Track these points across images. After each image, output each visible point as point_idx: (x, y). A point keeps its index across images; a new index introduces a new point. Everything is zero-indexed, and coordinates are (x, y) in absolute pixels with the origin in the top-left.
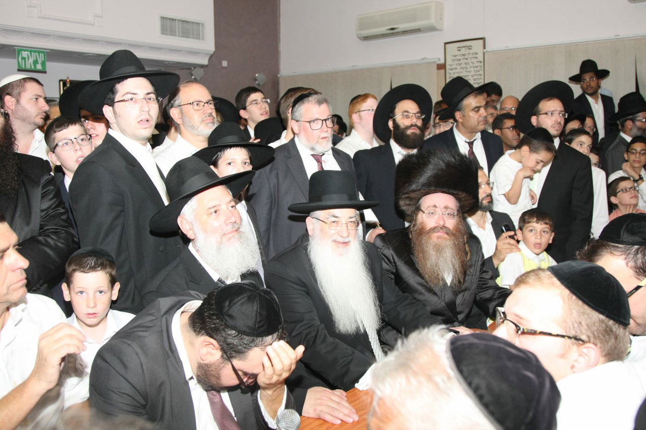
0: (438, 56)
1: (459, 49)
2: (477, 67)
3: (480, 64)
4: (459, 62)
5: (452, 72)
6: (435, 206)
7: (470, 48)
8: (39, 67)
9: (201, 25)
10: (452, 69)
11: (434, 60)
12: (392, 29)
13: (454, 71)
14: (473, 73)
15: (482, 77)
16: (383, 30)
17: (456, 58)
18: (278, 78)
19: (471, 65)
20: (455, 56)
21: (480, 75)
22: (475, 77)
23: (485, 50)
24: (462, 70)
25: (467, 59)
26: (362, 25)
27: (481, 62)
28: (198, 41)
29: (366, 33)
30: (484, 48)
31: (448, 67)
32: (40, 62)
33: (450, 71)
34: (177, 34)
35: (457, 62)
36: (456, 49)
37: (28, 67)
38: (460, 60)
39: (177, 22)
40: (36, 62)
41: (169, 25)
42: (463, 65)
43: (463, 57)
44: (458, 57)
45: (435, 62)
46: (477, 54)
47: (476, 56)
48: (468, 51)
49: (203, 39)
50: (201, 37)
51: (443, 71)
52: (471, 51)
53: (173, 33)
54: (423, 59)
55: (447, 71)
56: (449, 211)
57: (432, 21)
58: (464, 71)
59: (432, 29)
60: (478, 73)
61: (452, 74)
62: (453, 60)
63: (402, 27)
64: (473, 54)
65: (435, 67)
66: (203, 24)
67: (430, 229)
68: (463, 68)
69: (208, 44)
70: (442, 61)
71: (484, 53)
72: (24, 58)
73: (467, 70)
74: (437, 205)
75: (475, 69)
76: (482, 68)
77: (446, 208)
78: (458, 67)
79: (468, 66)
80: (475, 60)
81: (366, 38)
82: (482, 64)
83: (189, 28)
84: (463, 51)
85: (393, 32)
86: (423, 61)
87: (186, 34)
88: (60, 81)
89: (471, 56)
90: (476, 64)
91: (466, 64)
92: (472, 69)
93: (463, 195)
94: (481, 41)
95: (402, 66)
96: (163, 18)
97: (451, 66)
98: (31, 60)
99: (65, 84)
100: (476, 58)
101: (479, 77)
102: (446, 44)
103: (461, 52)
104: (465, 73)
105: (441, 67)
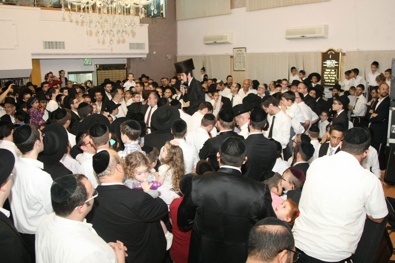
0: (231, 53)
1: (238, 51)
3: (244, 57)
7: (241, 51)
8: (90, 64)
9: (143, 44)
10: (235, 58)
12: (215, 42)
16: (212, 42)
18: (176, 56)
19: (241, 57)
20: (236, 53)
22: (243, 62)
25: (240, 55)
26: (205, 39)
29: (206, 42)
30: (246, 52)
31: (234, 57)
32: (90, 62)
34: (135, 48)
35: (237, 56)
36: (237, 51)
37: (87, 64)
39: (135, 44)
40: (89, 62)
41: (132, 46)
42: (239, 57)
44: (238, 54)
45: (230, 55)
46: (243, 53)
48: (241, 52)
49: (144, 49)
51: (232, 59)
52: (242, 52)
55: (234, 59)
57: (228, 41)
59: (228, 43)
61: (236, 60)
63: (218, 41)
64: (242, 53)
65: (230, 57)
68: (239, 58)
69: (146, 51)
70: (232, 55)
72: (86, 61)
78: (237, 58)
81: (207, 44)
83: (139, 46)
84: (239, 52)
86: (226, 55)
87: (138, 48)
88: (95, 65)
92: (242, 59)
94: (245, 49)
95: (219, 56)
96: (130, 43)
97: (235, 57)
98: (88, 62)
99: (97, 66)
100: (243, 55)
101: (244, 62)
102: (234, 48)
103: (238, 52)
104: (240, 60)
105: (232, 57)
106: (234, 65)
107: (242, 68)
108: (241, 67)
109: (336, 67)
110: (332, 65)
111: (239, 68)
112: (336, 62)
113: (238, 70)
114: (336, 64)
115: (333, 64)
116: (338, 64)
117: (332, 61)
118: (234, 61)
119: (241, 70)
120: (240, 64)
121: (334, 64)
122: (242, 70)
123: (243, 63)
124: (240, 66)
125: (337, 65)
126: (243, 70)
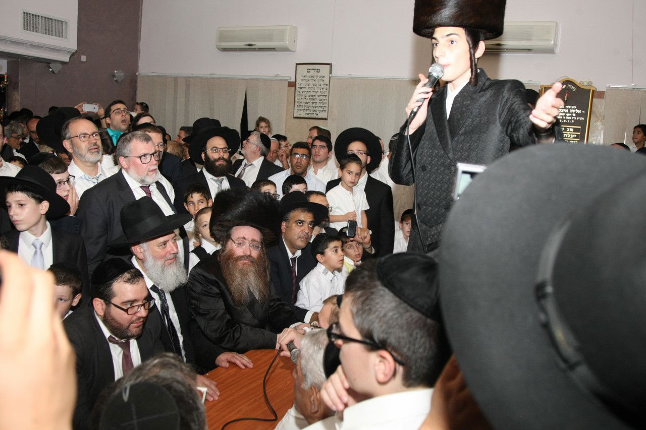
0: (289, 74)
1: (309, 71)
2: (323, 89)
3: (325, 86)
4: (308, 83)
5: (301, 90)
6: (244, 238)
7: (318, 71)
9: (64, 23)
10: (301, 88)
11: (287, 78)
12: (250, 45)
13: (302, 90)
14: (319, 94)
15: (327, 98)
16: (241, 44)
17: (305, 78)
18: (136, 76)
19: (318, 86)
20: (304, 77)
21: (326, 96)
22: (321, 97)
23: (331, 75)
24: (309, 90)
25: (315, 80)
26: (222, 37)
27: (327, 85)
28: (61, 38)
29: (225, 45)
30: (331, 73)
31: (298, 86)
33: (299, 90)
34: (40, 30)
35: (306, 82)
36: (306, 71)
38: (309, 80)
39: (40, 18)
41: (31, 21)
42: (311, 86)
43: (312, 78)
44: (307, 78)
45: (287, 80)
46: (324, 77)
47: (323, 79)
48: (316, 74)
49: (66, 38)
50: (64, 36)
51: (293, 88)
52: (319, 74)
53: (35, 29)
54: (276, 76)
55: (297, 89)
56: (255, 243)
57: (287, 43)
58: (312, 91)
59: (286, 49)
60: (323, 94)
61: (301, 92)
62: (303, 80)
63: (259, 44)
65: (287, 84)
66: (66, 23)
67: (238, 257)
68: (311, 88)
69: (70, 42)
70: (293, 80)
71: (330, 77)
73: (314, 90)
74: (246, 238)
75: (322, 90)
76: (328, 91)
77: (253, 240)
78: (307, 87)
79: (316, 87)
80: (322, 83)
81: (225, 50)
82: (328, 87)
83: (52, 26)
84: (312, 73)
85: (250, 48)
86: (276, 78)
87: (48, 31)
89: (319, 78)
90: (322, 86)
91: (314, 84)
92: (319, 90)
93: (267, 231)
94: (329, 66)
95: (257, 80)
96: (26, 14)
97: (300, 84)
100: (323, 81)
101: (324, 98)
102: (297, 64)
103: (309, 74)
104: (312, 94)
105: (292, 85)
106: (296, 104)
107: (318, 112)
108: (314, 111)
109: (577, 123)
110: (567, 118)
111: (308, 112)
112: (580, 111)
113: (306, 116)
114: (578, 115)
115: (572, 116)
116: (585, 116)
117: (569, 107)
118: (297, 93)
119: (314, 116)
120: (313, 103)
121: (574, 115)
122: (317, 117)
123: (320, 100)
124: (310, 108)
125: (582, 119)
126: (319, 116)
